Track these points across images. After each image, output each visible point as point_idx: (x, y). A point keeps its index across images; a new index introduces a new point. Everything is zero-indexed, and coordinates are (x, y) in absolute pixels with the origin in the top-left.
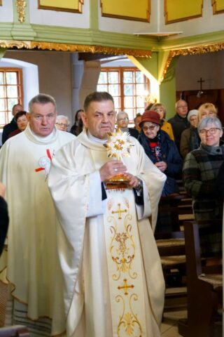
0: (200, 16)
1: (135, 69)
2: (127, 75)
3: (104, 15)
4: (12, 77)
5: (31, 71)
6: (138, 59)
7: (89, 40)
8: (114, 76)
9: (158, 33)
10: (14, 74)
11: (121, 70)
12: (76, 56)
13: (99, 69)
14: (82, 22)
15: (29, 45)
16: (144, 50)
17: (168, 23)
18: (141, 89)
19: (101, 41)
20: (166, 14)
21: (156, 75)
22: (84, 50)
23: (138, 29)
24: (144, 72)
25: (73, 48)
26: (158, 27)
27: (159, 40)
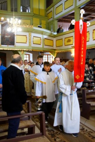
0: (62, 46)
1: (50, 55)
2: (49, 56)
3: (45, 45)
4: (28, 56)
5: (31, 55)
6: (51, 53)
7: (42, 49)
8: (46, 56)
9: (55, 48)
10: (28, 55)
11: (48, 55)
12: (40, 52)
13: (44, 55)
14: (41, 46)
15: (31, 50)
16: (52, 51)
17: (56, 47)
18: (51, 58)
19: (44, 50)
20: (56, 45)
21: (54, 56)
22: (41, 51)
23: (51, 48)
24: (52, 55)
25: (39, 51)
26: (55, 47)
27: (55, 50)
